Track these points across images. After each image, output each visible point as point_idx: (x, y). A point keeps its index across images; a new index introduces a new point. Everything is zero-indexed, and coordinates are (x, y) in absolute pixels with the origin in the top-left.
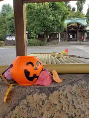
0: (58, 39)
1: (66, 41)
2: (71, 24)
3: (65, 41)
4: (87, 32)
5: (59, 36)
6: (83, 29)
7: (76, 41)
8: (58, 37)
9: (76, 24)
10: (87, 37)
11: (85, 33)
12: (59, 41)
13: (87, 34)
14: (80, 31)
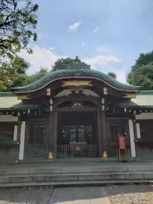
0: (17, 147)
1: (51, 156)
2: (68, 84)
3: (47, 157)
4: (138, 117)
5: (21, 134)
6: (122, 105)
7: (98, 155)
8: (15, 138)
9: (86, 83)
10: (139, 136)
11: (131, 122)
12: (21, 157)
13: (138, 125)
14: (108, 114)
